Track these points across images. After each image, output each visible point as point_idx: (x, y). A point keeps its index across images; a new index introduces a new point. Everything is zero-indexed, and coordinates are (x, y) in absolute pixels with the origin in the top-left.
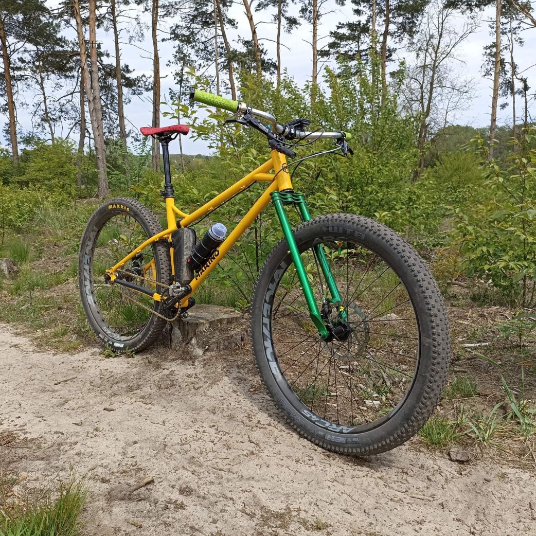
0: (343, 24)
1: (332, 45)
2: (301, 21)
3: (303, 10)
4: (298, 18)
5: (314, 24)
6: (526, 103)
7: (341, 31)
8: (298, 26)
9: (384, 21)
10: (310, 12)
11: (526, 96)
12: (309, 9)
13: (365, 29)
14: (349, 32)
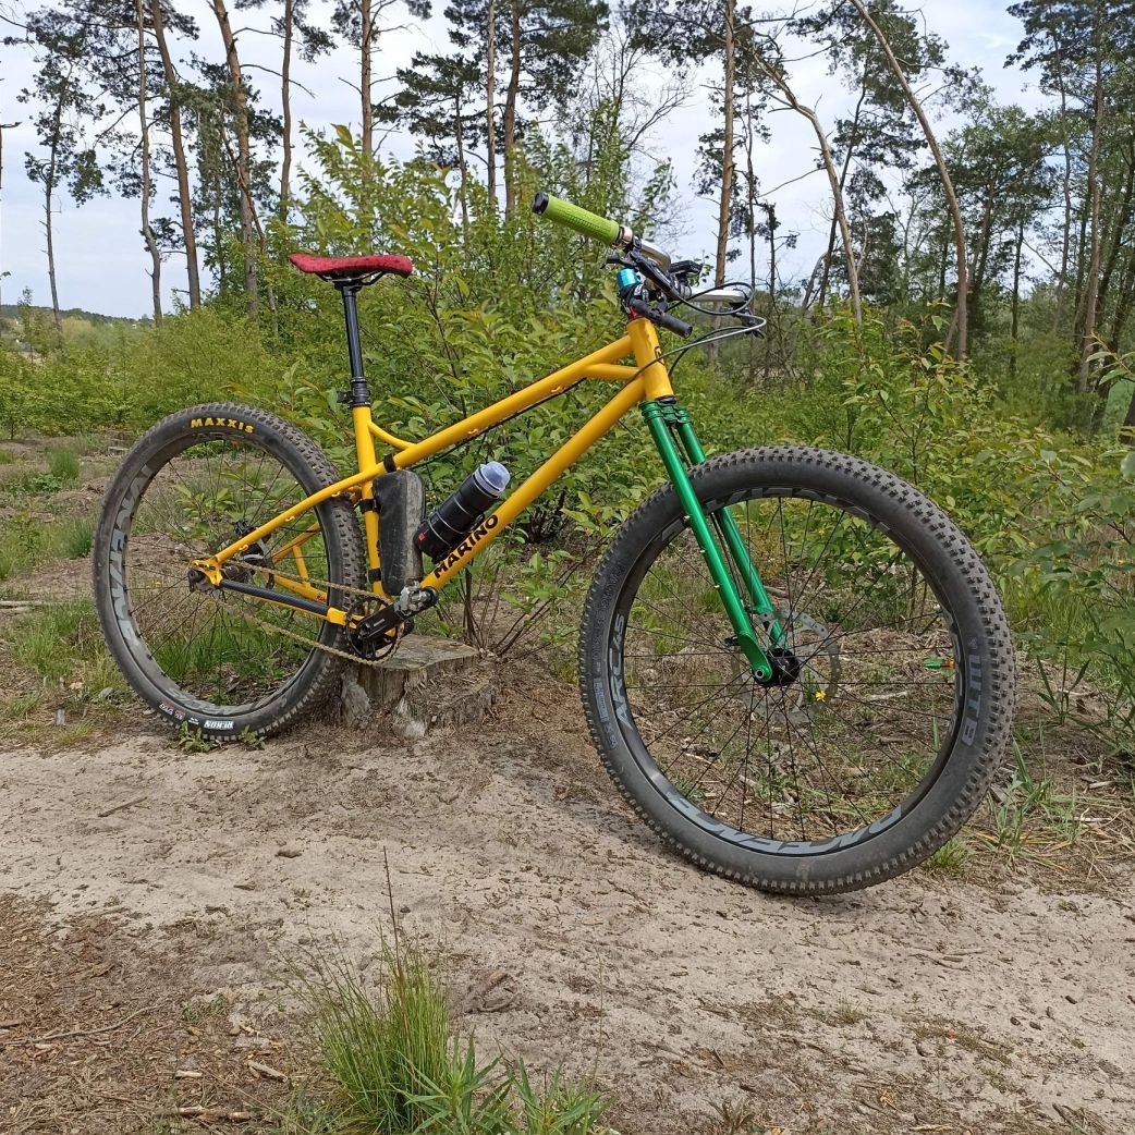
0: (426, 57)
1: (404, 99)
2: (337, 38)
3: (340, 17)
4: (329, 34)
5: (365, 50)
6: (773, 252)
7: (422, 71)
8: (329, 49)
9: (509, 61)
10: (355, 22)
11: (772, 239)
12: (353, 16)
13: (471, 74)
14: (439, 75)
